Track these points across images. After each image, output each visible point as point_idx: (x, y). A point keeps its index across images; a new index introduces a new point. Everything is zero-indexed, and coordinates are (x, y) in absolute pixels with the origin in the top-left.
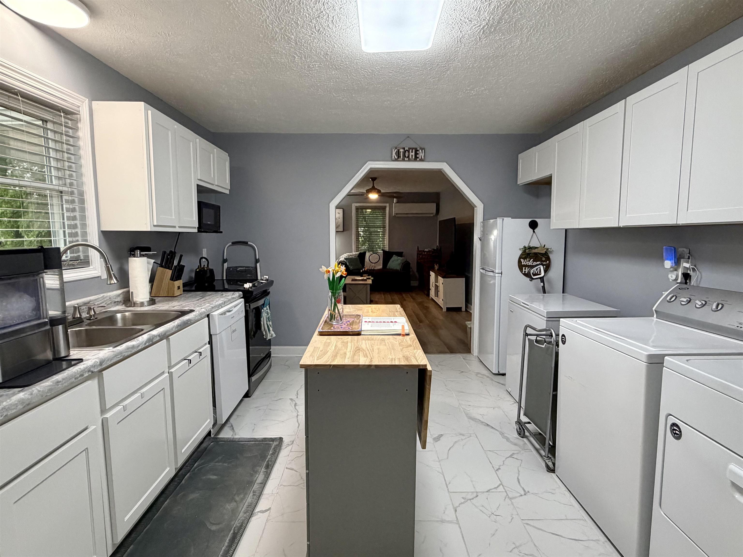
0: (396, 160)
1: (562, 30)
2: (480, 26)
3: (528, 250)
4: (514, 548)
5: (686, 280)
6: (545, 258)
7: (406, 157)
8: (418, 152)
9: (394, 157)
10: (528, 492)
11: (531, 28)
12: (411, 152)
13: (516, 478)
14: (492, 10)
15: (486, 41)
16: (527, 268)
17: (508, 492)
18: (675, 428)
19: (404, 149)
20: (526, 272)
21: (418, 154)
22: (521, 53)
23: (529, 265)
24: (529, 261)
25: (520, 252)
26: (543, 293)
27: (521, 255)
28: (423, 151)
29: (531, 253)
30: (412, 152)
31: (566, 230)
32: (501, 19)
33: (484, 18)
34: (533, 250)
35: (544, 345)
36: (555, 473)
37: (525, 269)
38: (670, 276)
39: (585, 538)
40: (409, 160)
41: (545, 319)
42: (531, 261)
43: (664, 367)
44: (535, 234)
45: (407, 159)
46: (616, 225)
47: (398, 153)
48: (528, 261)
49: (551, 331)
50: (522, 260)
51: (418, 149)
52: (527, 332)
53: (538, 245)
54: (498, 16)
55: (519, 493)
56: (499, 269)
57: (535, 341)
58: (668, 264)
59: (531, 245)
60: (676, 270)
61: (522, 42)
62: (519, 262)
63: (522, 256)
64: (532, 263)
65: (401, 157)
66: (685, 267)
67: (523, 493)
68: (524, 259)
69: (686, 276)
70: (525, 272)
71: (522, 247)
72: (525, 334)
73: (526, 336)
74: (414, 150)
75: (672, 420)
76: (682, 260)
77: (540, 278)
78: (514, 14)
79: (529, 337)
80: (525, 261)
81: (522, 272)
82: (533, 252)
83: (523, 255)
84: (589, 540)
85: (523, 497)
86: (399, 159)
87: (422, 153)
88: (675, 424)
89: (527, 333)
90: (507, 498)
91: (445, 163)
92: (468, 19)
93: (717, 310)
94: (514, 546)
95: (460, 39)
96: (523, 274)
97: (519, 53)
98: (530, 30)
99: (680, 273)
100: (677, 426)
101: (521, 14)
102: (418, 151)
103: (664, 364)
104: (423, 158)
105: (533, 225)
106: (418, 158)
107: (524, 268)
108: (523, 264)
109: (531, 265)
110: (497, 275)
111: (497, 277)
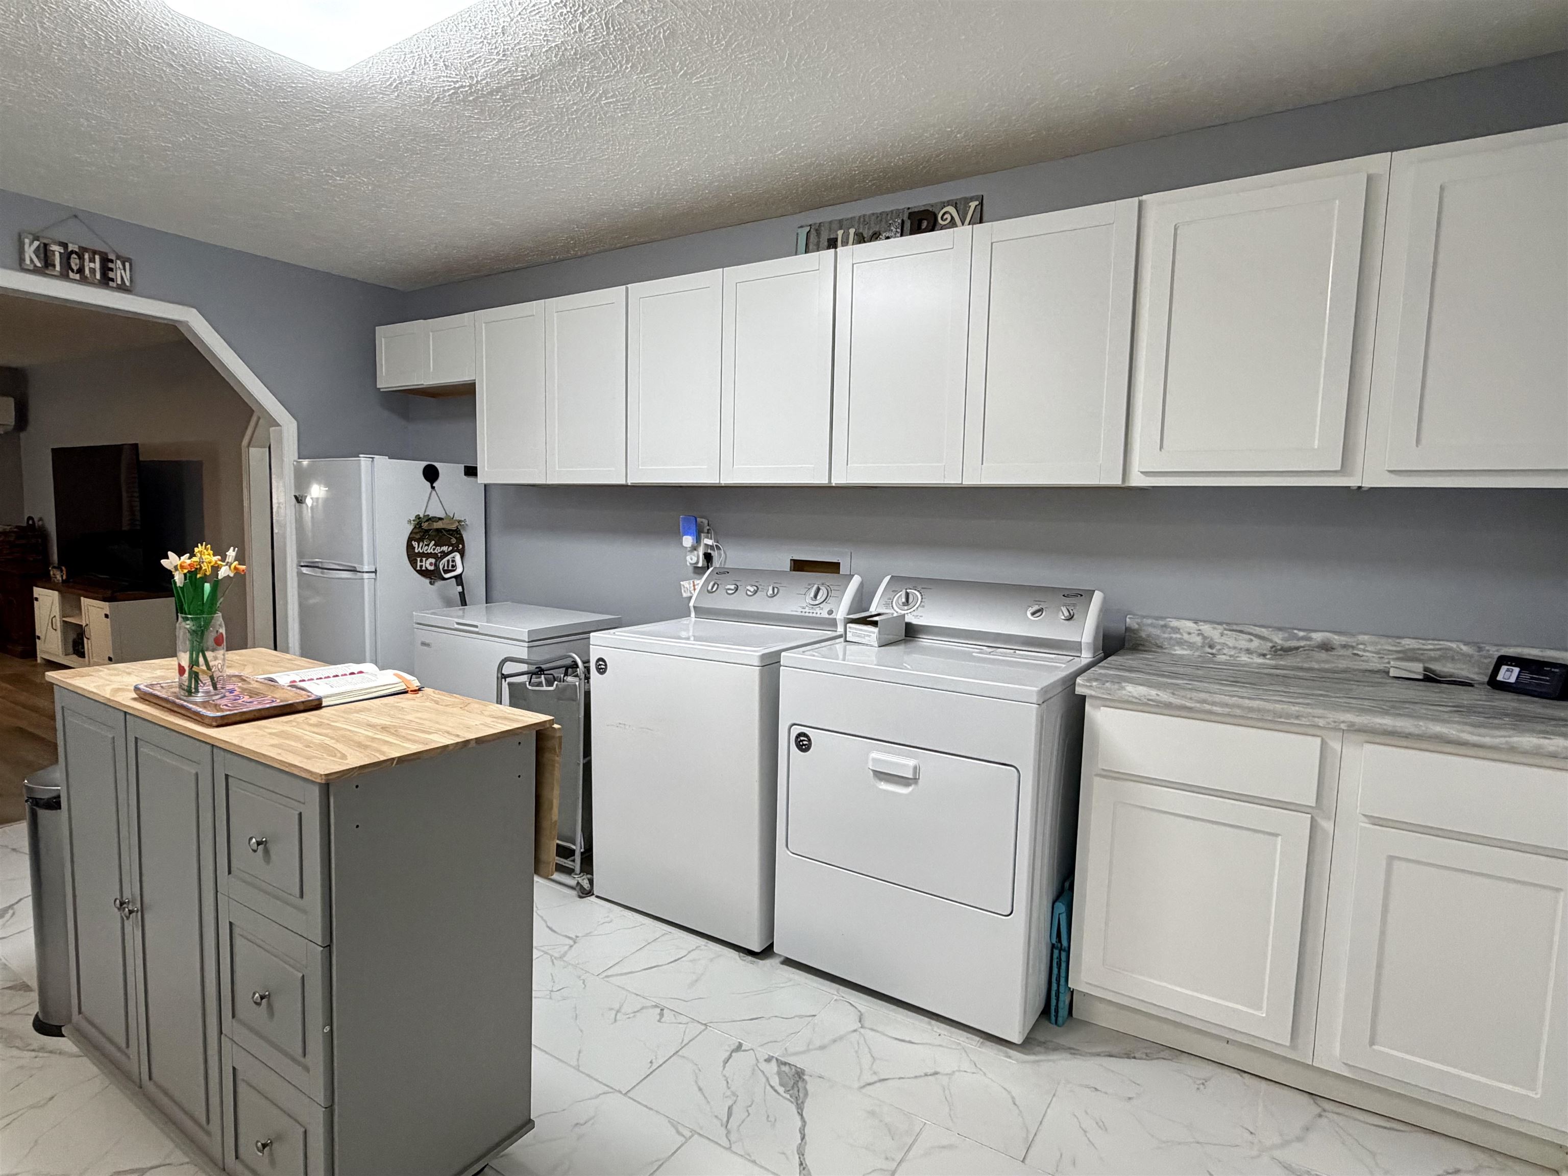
0: (36, 271)
1: (570, 148)
2: (455, 82)
3: (427, 523)
4: (616, 1015)
5: (708, 562)
6: (456, 538)
7: (73, 271)
8: (111, 265)
9: (32, 261)
10: (577, 937)
11: (530, 124)
12: (90, 261)
13: (546, 928)
14: (496, 70)
15: (443, 109)
16: (424, 559)
17: (550, 952)
18: (802, 738)
19: (65, 245)
20: (424, 568)
21: (112, 270)
22: (485, 153)
23: (428, 553)
24: (428, 545)
25: (410, 528)
26: (462, 605)
27: (411, 533)
28: (127, 265)
29: (430, 530)
30: (92, 260)
31: (485, 485)
32: (498, 90)
33: (474, 75)
34: (435, 523)
35: (555, 686)
36: (593, 894)
37: (421, 561)
38: (688, 558)
39: (684, 953)
40: (84, 280)
41: (526, 645)
42: (431, 545)
43: (781, 666)
44: (434, 492)
45: (77, 277)
46: (623, 482)
47: (45, 253)
48: (426, 545)
49: (573, 658)
50: (415, 544)
51: (112, 256)
52: (503, 672)
53: (441, 514)
54: (498, 83)
55: (566, 945)
56: (369, 564)
57: (527, 683)
58: (688, 541)
59: (431, 513)
60: (695, 550)
61: (499, 138)
62: (410, 547)
63: (414, 536)
64: (434, 549)
65: (54, 266)
66: (706, 544)
67: (571, 942)
68: (419, 541)
69: (708, 557)
70: (421, 566)
71: (414, 518)
72: (500, 675)
73: (503, 680)
74: (97, 257)
75: (796, 730)
76: (702, 535)
77: (456, 577)
78: (523, 94)
79: (508, 680)
80: (420, 546)
81: (415, 569)
82: (435, 527)
83: (416, 533)
84: (689, 952)
85: (574, 946)
86: (47, 272)
87: (125, 270)
88: (802, 733)
89: (503, 674)
90: (555, 961)
91: (194, 311)
92: (444, 61)
93: (773, 595)
94: (614, 1012)
95: (399, 83)
96: (417, 571)
97: (481, 150)
98: (526, 127)
99: (701, 552)
100: (805, 735)
101: (533, 99)
102: (112, 261)
103: (782, 663)
104: (128, 284)
105: (431, 474)
106: (112, 280)
107: (419, 559)
108: (416, 551)
109: (431, 553)
110: (366, 576)
111: (366, 581)
